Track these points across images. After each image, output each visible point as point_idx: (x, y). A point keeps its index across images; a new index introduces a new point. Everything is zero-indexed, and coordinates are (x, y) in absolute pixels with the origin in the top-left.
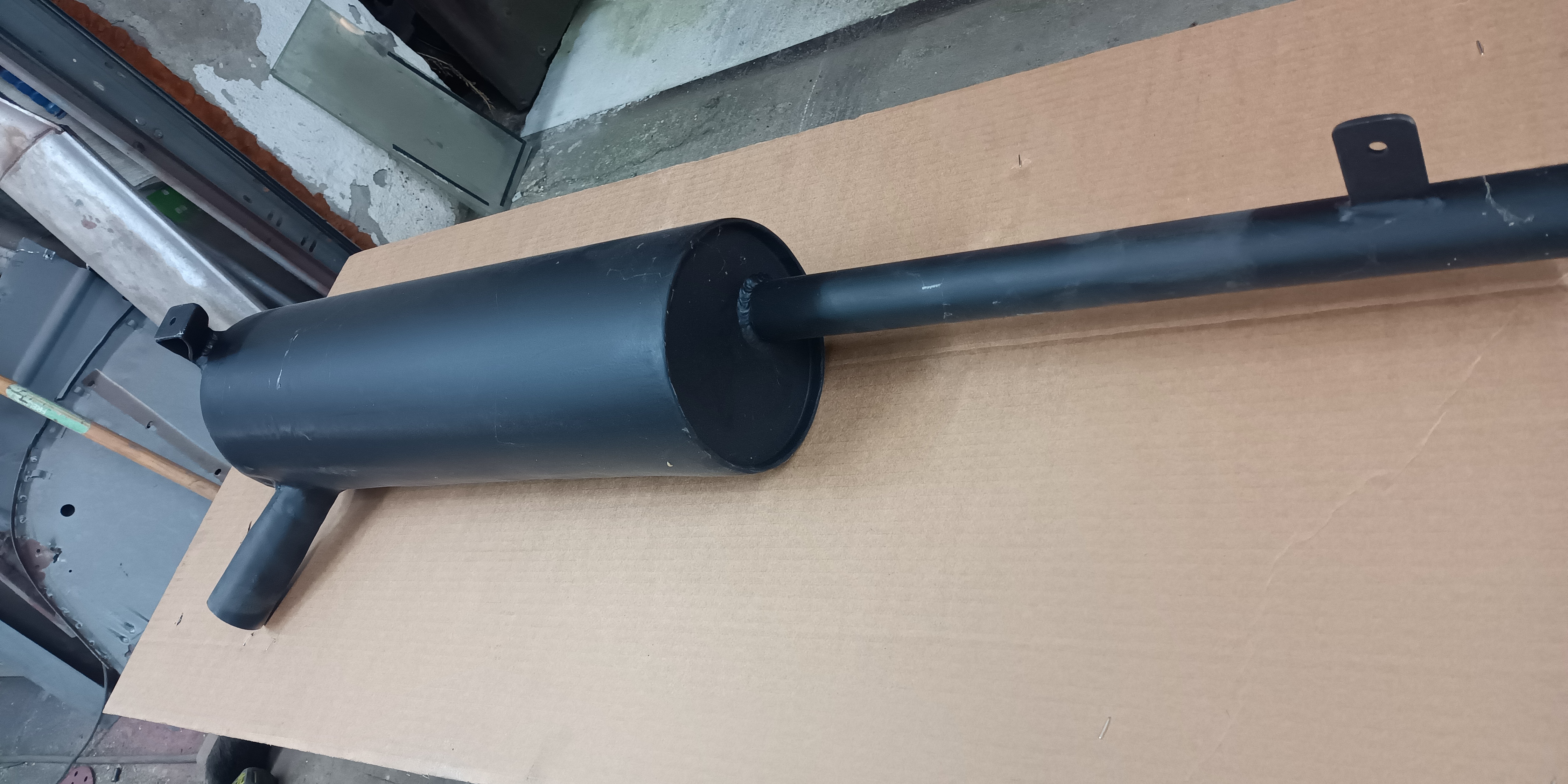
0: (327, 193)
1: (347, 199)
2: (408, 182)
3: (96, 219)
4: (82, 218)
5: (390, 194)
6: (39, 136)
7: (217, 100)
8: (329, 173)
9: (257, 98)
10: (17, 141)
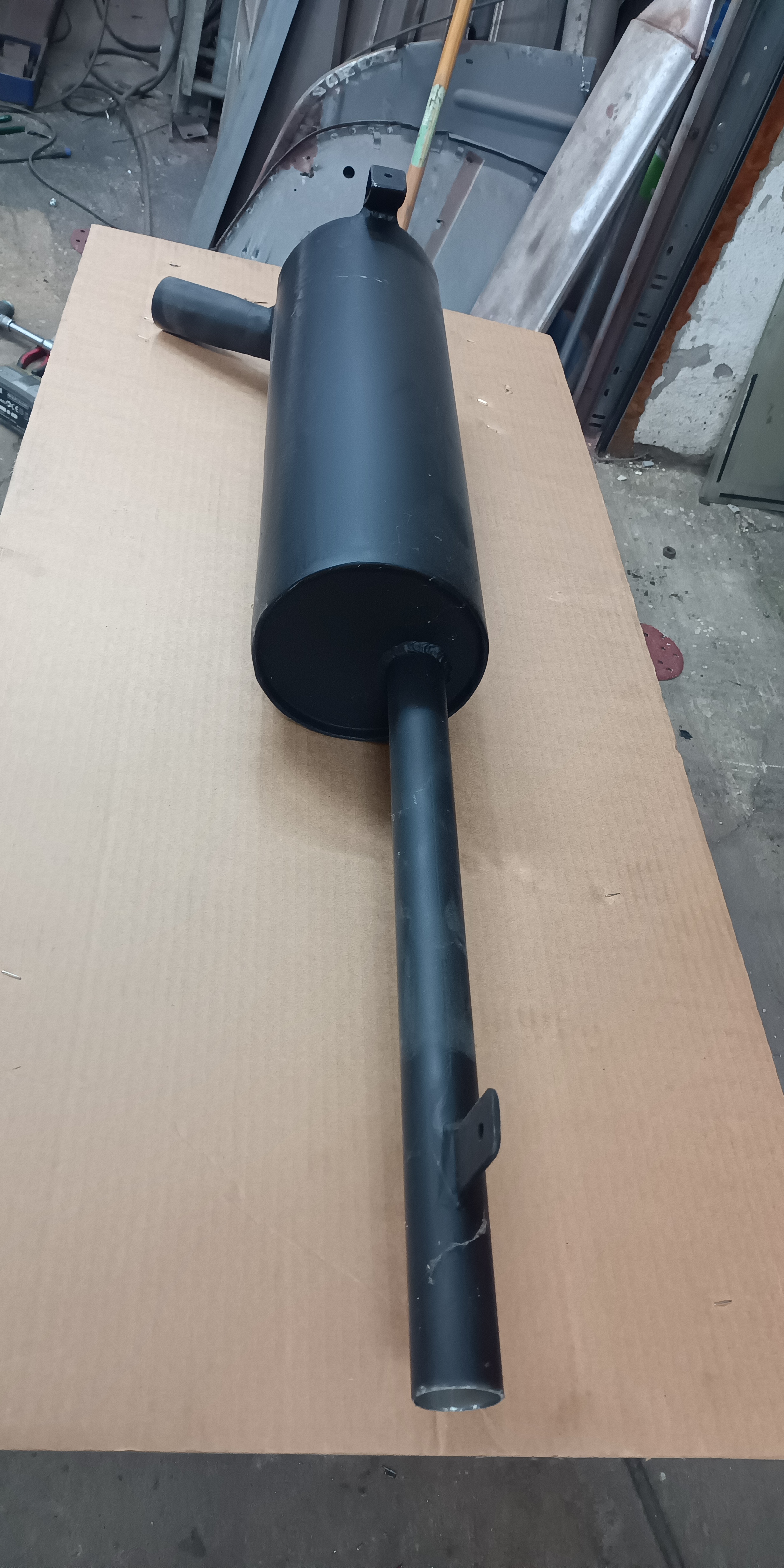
0: (693, 323)
1: (692, 344)
2: (726, 400)
3: (617, 116)
4: (614, 103)
5: (708, 385)
6: (685, 40)
7: (758, 193)
8: (714, 320)
9: (772, 231)
10: (677, 21)
